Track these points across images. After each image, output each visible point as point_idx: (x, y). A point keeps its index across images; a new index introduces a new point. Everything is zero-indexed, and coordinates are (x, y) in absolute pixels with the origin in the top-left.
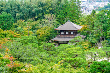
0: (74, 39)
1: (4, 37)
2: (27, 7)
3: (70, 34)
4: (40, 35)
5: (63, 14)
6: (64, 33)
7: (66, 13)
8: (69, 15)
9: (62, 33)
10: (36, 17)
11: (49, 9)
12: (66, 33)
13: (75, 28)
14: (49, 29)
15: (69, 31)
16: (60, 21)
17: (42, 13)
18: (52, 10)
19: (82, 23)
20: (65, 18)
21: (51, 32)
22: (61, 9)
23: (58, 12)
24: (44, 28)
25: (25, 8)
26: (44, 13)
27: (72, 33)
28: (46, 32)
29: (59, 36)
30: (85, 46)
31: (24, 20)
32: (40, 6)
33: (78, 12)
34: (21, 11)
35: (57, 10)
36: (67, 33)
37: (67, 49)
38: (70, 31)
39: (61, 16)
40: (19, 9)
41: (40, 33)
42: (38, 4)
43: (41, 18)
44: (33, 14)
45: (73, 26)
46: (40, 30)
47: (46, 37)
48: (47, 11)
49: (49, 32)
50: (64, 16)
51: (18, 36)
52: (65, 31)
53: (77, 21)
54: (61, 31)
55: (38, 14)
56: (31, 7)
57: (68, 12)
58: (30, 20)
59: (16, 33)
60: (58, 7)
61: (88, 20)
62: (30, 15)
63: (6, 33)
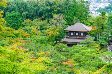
0: (85, 40)
1: (16, 37)
2: (34, 7)
3: (79, 35)
4: (49, 36)
5: (71, 15)
6: (74, 34)
7: (75, 13)
8: (77, 15)
9: (72, 34)
10: (43, 17)
11: (57, 9)
12: (75, 34)
13: (85, 29)
14: (58, 29)
15: (78, 32)
16: (68, 21)
17: (49, 13)
18: (60, 10)
19: (90, 24)
20: (73, 18)
21: (60, 33)
22: (69, 9)
23: (66, 12)
24: (53, 28)
25: (33, 7)
26: (52, 12)
27: (82, 34)
28: (55, 32)
29: (68, 37)
30: (97, 48)
31: (31, 20)
32: (48, 5)
33: (87, 13)
34: (27, 10)
35: (65, 10)
36: (77, 34)
37: (82, 51)
38: (80, 33)
39: (70, 17)
40: (26, 8)
41: (49, 33)
42: (46, 3)
43: (48, 18)
44: (40, 13)
45: (84, 27)
46: (48, 30)
47: (55, 38)
48: (55, 10)
49: (58, 33)
50: (73, 17)
51: (27, 35)
52: (75, 32)
53: (85, 22)
54: (71, 32)
55: (45, 13)
56: (39, 7)
57: (77, 13)
58: (37, 19)
59: (25, 33)
60: (66, 7)
61: (97, 21)
62: (37, 14)
63: (18, 33)
